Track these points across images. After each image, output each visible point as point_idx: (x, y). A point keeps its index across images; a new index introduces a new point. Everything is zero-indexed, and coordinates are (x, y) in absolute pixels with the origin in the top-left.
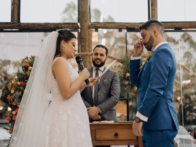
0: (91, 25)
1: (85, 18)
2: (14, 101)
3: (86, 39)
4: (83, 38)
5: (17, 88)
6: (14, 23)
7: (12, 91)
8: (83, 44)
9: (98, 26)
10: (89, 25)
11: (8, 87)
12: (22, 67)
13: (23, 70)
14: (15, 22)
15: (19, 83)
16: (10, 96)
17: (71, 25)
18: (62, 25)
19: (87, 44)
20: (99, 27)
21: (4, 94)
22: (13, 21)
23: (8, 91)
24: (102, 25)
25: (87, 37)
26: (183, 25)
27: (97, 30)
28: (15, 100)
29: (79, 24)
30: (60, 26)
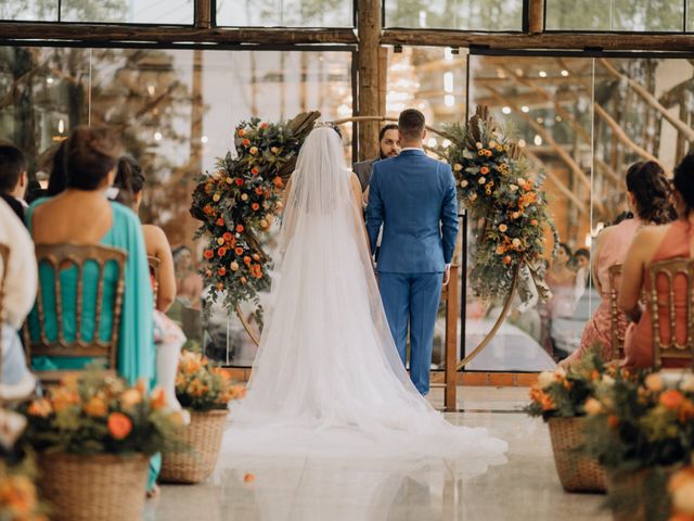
0: (386, 35)
1: (372, 20)
2: (219, 216)
3: (371, 70)
4: (364, 68)
5: (226, 192)
6: (203, 28)
7: (216, 197)
8: (365, 84)
9: (401, 38)
10: (380, 36)
11: (206, 188)
12: (237, 148)
13: (239, 153)
14: (204, 25)
15: (230, 180)
16: (212, 205)
17: (337, 35)
18: (315, 33)
19: (374, 82)
20: (404, 42)
21: (197, 202)
22: (200, 22)
23: (206, 194)
24: (412, 37)
25: (375, 66)
26: (604, 42)
27: (398, 49)
28: (222, 216)
29: (356, 32)
30: (311, 38)
